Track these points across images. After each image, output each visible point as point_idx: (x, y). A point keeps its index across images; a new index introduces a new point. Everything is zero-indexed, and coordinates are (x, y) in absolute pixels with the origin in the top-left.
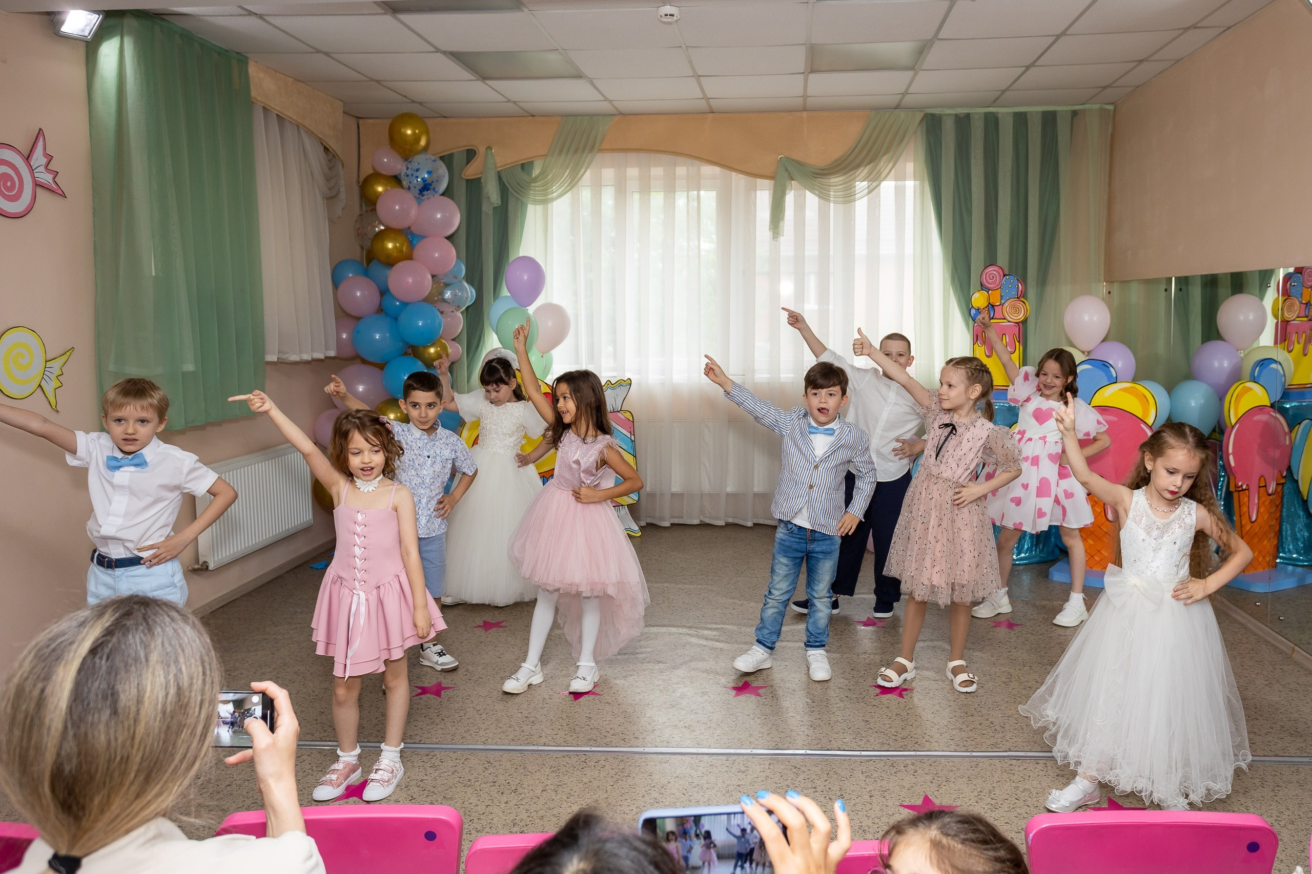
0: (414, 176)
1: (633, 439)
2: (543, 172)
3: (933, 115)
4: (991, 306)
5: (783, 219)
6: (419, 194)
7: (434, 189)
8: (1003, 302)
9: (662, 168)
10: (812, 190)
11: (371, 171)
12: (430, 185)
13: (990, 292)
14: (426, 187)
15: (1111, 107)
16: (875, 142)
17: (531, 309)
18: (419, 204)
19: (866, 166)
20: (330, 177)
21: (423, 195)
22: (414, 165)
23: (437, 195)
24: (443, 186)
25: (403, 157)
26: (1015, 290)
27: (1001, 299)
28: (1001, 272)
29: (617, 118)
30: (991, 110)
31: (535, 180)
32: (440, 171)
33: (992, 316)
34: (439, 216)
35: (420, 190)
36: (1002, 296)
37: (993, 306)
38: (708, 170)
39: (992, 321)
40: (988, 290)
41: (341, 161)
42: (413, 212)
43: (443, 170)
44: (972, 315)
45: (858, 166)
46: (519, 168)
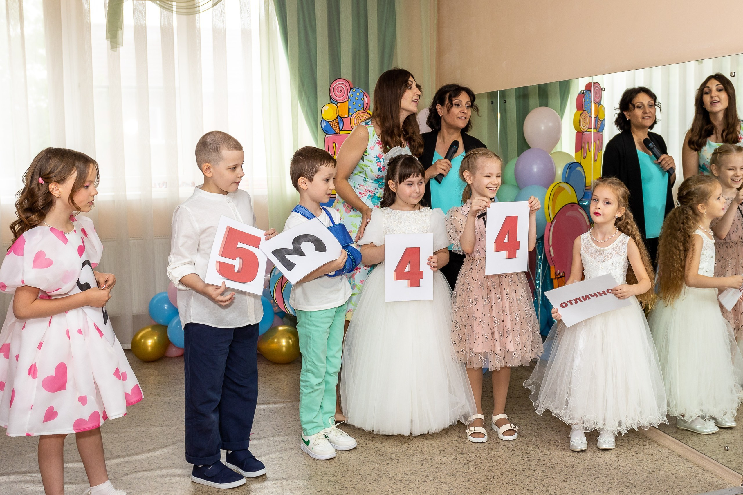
4: (340, 118)
5: (121, 28)
8: (351, 114)
13: (339, 104)
26: (362, 102)
27: (349, 111)
28: (347, 85)
33: (341, 128)
36: (349, 109)
37: (342, 118)
39: (342, 132)
40: (337, 102)
44: (323, 127)
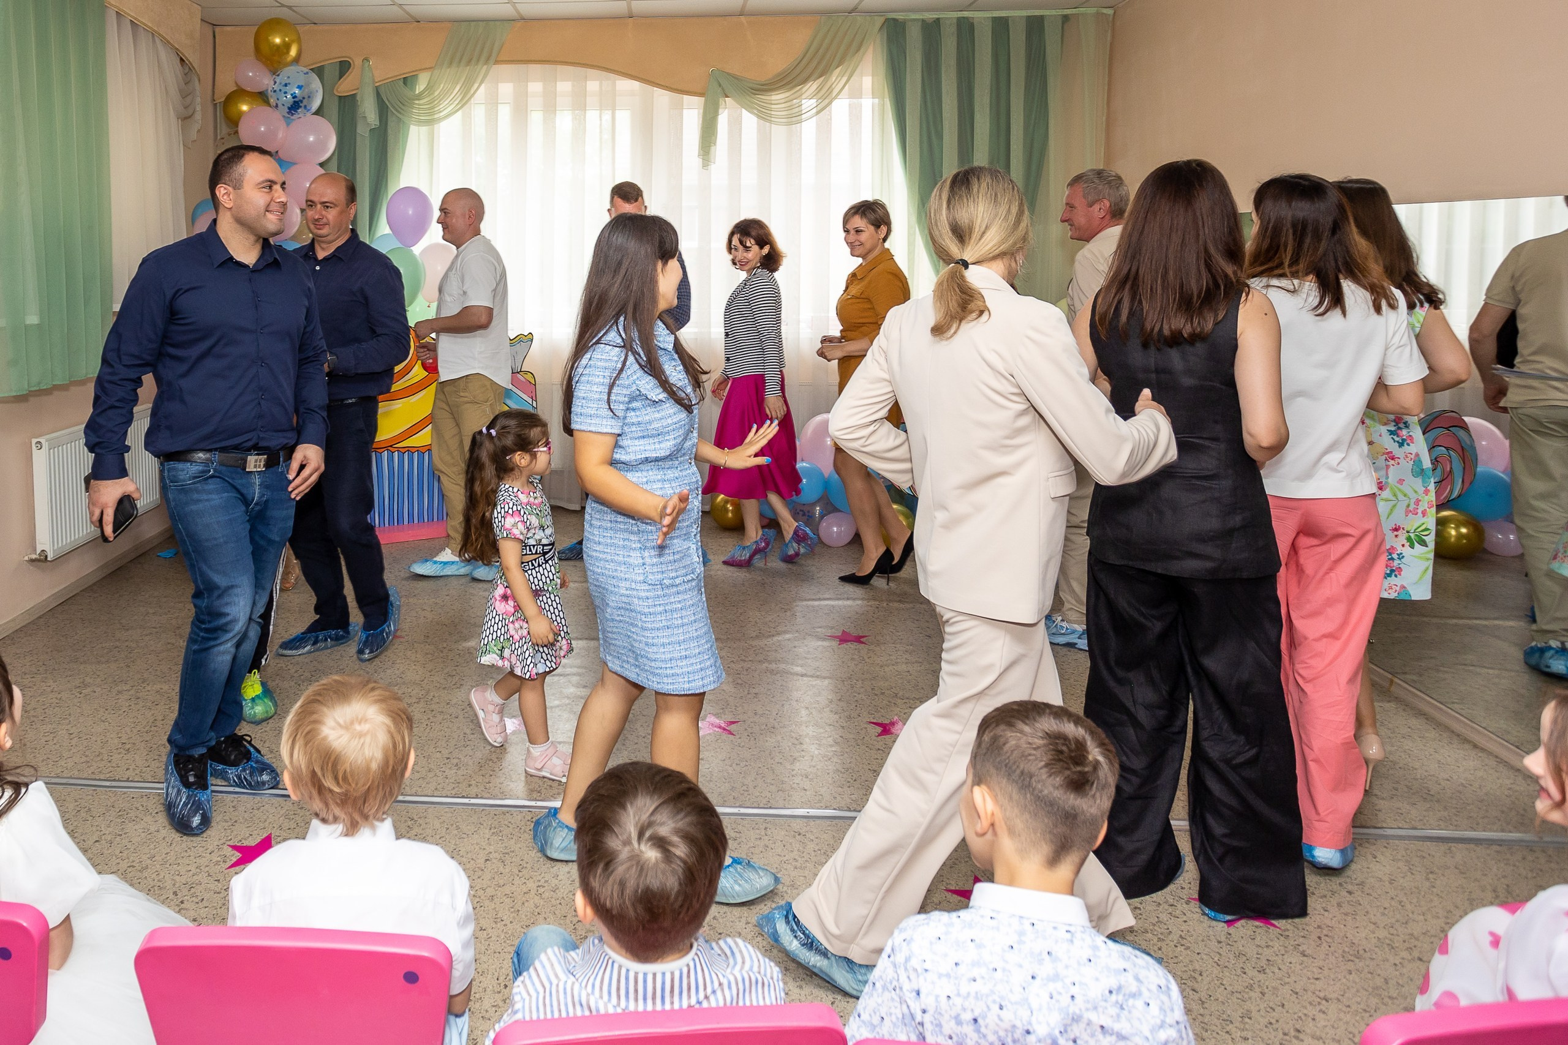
0: (283, 91)
1: (535, 405)
2: (430, 87)
3: (895, 20)
5: (715, 144)
6: (288, 113)
7: (305, 107)
9: (570, 83)
10: (750, 109)
11: (235, 89)
12: (301, 101)
14: (296, 106)
15: (1110, 12)
16: (828, 49)
17: (417, 250)
18: (288, 124)
19: (815, 80)
20: (185, 94)
21: (293, 114)
22: (282, 78)
23: (308, 114)
24: (316, 104)
25: (270, 71)
29: (519, 24)
30: (966, 14)
31: (419, 97)
32: (313, 86)
34: (311, 139)
35: (289, 108)
38: (627, 86)
41: (198, 75)
42: (280, 135)
43: (316, 84)
45: (805, 81)
46: (401, 83)
